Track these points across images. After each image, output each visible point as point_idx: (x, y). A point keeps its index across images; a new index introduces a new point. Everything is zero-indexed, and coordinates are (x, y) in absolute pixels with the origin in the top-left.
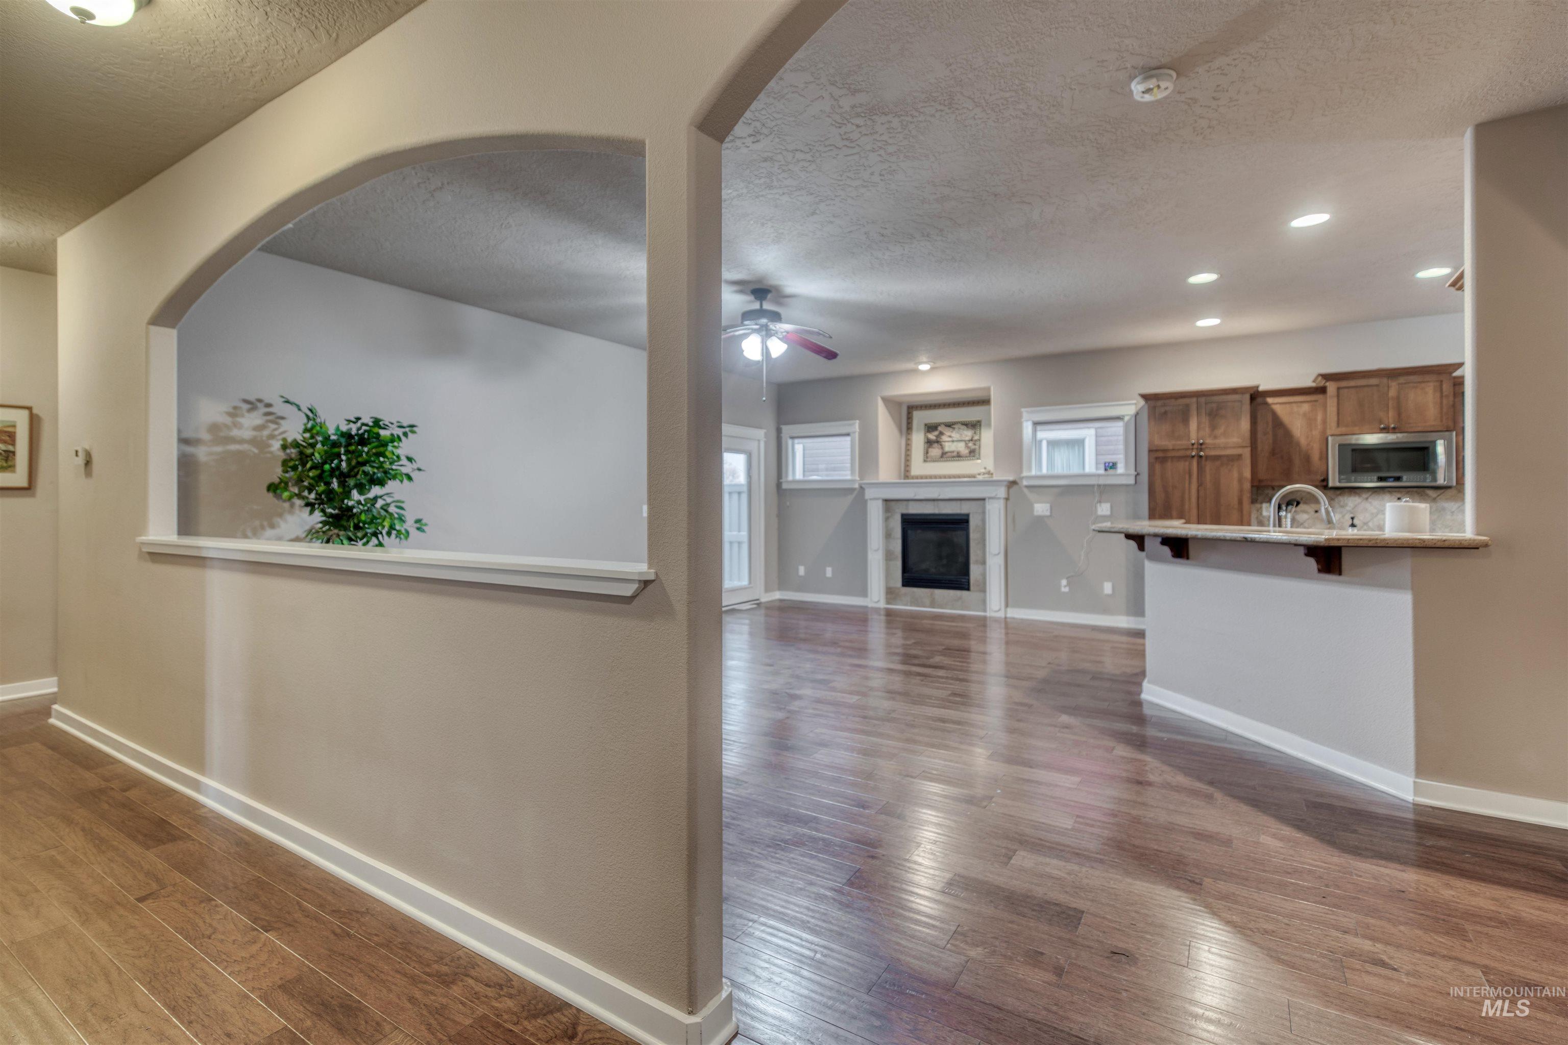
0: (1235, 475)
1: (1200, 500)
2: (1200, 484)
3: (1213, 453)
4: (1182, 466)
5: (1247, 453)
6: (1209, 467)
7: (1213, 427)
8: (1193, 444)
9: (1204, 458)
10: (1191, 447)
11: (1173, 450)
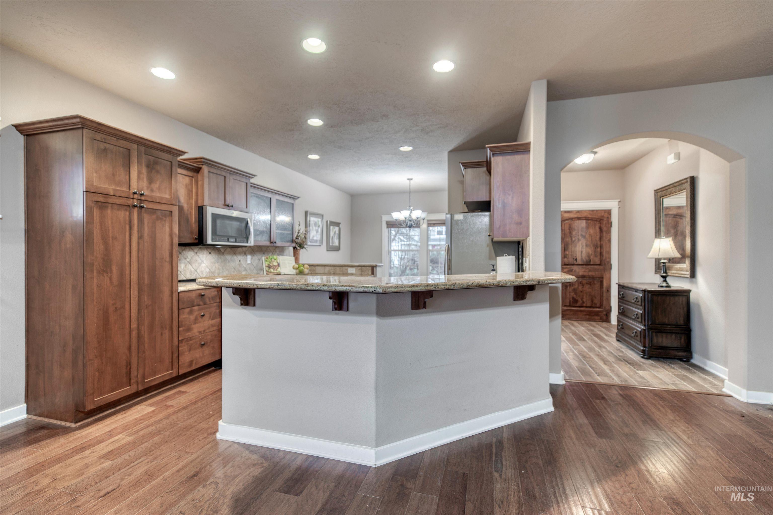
0: (167, 229)
1: (140, 253)
2: (140, 237)
3: (151, 206)
4: (123, 214)
5: (175, 210)
6: (147, 218)
7: (151, 181)
8: (135, 193)
9: (143, 209)
10: (132, 197)
11: (114, 196)
